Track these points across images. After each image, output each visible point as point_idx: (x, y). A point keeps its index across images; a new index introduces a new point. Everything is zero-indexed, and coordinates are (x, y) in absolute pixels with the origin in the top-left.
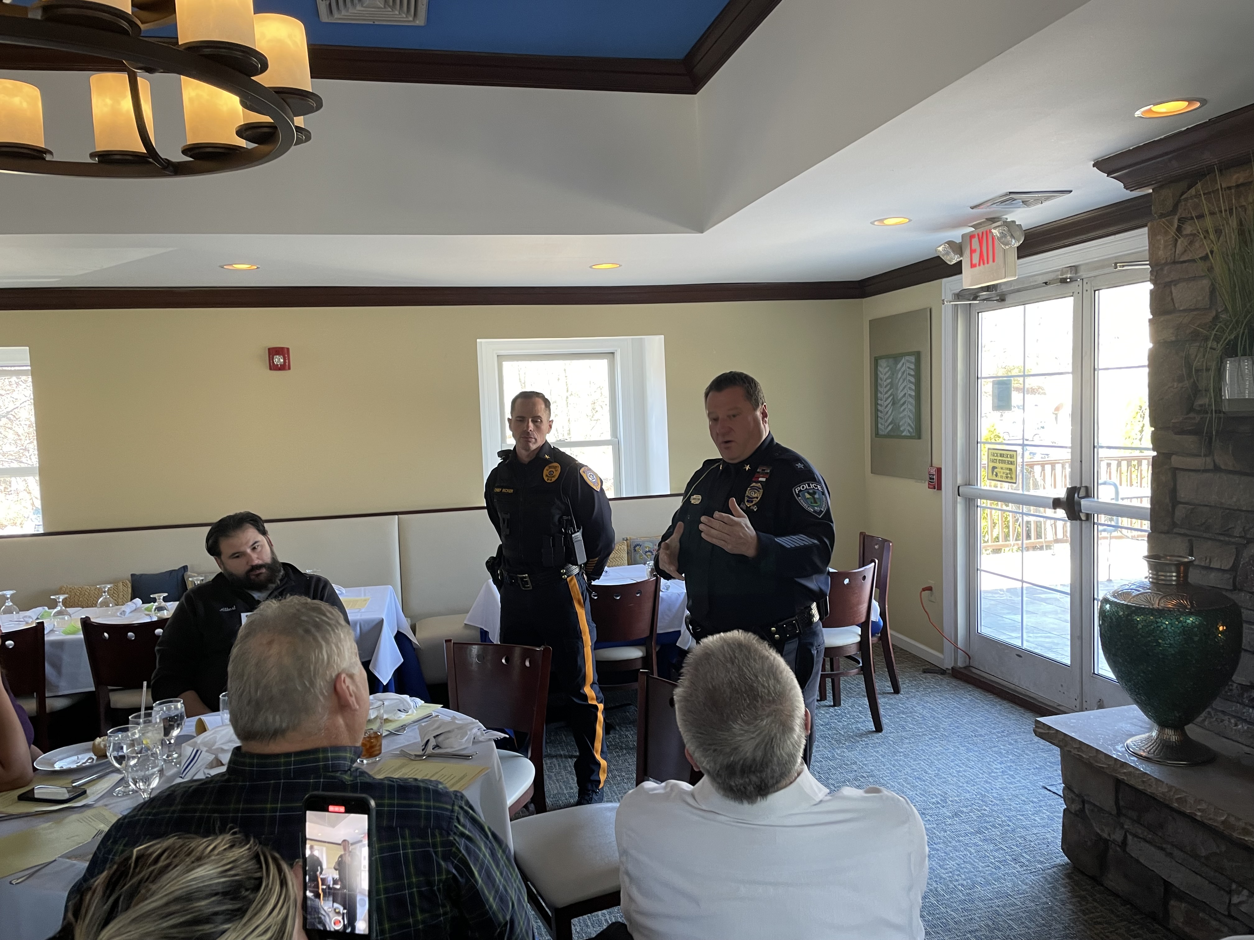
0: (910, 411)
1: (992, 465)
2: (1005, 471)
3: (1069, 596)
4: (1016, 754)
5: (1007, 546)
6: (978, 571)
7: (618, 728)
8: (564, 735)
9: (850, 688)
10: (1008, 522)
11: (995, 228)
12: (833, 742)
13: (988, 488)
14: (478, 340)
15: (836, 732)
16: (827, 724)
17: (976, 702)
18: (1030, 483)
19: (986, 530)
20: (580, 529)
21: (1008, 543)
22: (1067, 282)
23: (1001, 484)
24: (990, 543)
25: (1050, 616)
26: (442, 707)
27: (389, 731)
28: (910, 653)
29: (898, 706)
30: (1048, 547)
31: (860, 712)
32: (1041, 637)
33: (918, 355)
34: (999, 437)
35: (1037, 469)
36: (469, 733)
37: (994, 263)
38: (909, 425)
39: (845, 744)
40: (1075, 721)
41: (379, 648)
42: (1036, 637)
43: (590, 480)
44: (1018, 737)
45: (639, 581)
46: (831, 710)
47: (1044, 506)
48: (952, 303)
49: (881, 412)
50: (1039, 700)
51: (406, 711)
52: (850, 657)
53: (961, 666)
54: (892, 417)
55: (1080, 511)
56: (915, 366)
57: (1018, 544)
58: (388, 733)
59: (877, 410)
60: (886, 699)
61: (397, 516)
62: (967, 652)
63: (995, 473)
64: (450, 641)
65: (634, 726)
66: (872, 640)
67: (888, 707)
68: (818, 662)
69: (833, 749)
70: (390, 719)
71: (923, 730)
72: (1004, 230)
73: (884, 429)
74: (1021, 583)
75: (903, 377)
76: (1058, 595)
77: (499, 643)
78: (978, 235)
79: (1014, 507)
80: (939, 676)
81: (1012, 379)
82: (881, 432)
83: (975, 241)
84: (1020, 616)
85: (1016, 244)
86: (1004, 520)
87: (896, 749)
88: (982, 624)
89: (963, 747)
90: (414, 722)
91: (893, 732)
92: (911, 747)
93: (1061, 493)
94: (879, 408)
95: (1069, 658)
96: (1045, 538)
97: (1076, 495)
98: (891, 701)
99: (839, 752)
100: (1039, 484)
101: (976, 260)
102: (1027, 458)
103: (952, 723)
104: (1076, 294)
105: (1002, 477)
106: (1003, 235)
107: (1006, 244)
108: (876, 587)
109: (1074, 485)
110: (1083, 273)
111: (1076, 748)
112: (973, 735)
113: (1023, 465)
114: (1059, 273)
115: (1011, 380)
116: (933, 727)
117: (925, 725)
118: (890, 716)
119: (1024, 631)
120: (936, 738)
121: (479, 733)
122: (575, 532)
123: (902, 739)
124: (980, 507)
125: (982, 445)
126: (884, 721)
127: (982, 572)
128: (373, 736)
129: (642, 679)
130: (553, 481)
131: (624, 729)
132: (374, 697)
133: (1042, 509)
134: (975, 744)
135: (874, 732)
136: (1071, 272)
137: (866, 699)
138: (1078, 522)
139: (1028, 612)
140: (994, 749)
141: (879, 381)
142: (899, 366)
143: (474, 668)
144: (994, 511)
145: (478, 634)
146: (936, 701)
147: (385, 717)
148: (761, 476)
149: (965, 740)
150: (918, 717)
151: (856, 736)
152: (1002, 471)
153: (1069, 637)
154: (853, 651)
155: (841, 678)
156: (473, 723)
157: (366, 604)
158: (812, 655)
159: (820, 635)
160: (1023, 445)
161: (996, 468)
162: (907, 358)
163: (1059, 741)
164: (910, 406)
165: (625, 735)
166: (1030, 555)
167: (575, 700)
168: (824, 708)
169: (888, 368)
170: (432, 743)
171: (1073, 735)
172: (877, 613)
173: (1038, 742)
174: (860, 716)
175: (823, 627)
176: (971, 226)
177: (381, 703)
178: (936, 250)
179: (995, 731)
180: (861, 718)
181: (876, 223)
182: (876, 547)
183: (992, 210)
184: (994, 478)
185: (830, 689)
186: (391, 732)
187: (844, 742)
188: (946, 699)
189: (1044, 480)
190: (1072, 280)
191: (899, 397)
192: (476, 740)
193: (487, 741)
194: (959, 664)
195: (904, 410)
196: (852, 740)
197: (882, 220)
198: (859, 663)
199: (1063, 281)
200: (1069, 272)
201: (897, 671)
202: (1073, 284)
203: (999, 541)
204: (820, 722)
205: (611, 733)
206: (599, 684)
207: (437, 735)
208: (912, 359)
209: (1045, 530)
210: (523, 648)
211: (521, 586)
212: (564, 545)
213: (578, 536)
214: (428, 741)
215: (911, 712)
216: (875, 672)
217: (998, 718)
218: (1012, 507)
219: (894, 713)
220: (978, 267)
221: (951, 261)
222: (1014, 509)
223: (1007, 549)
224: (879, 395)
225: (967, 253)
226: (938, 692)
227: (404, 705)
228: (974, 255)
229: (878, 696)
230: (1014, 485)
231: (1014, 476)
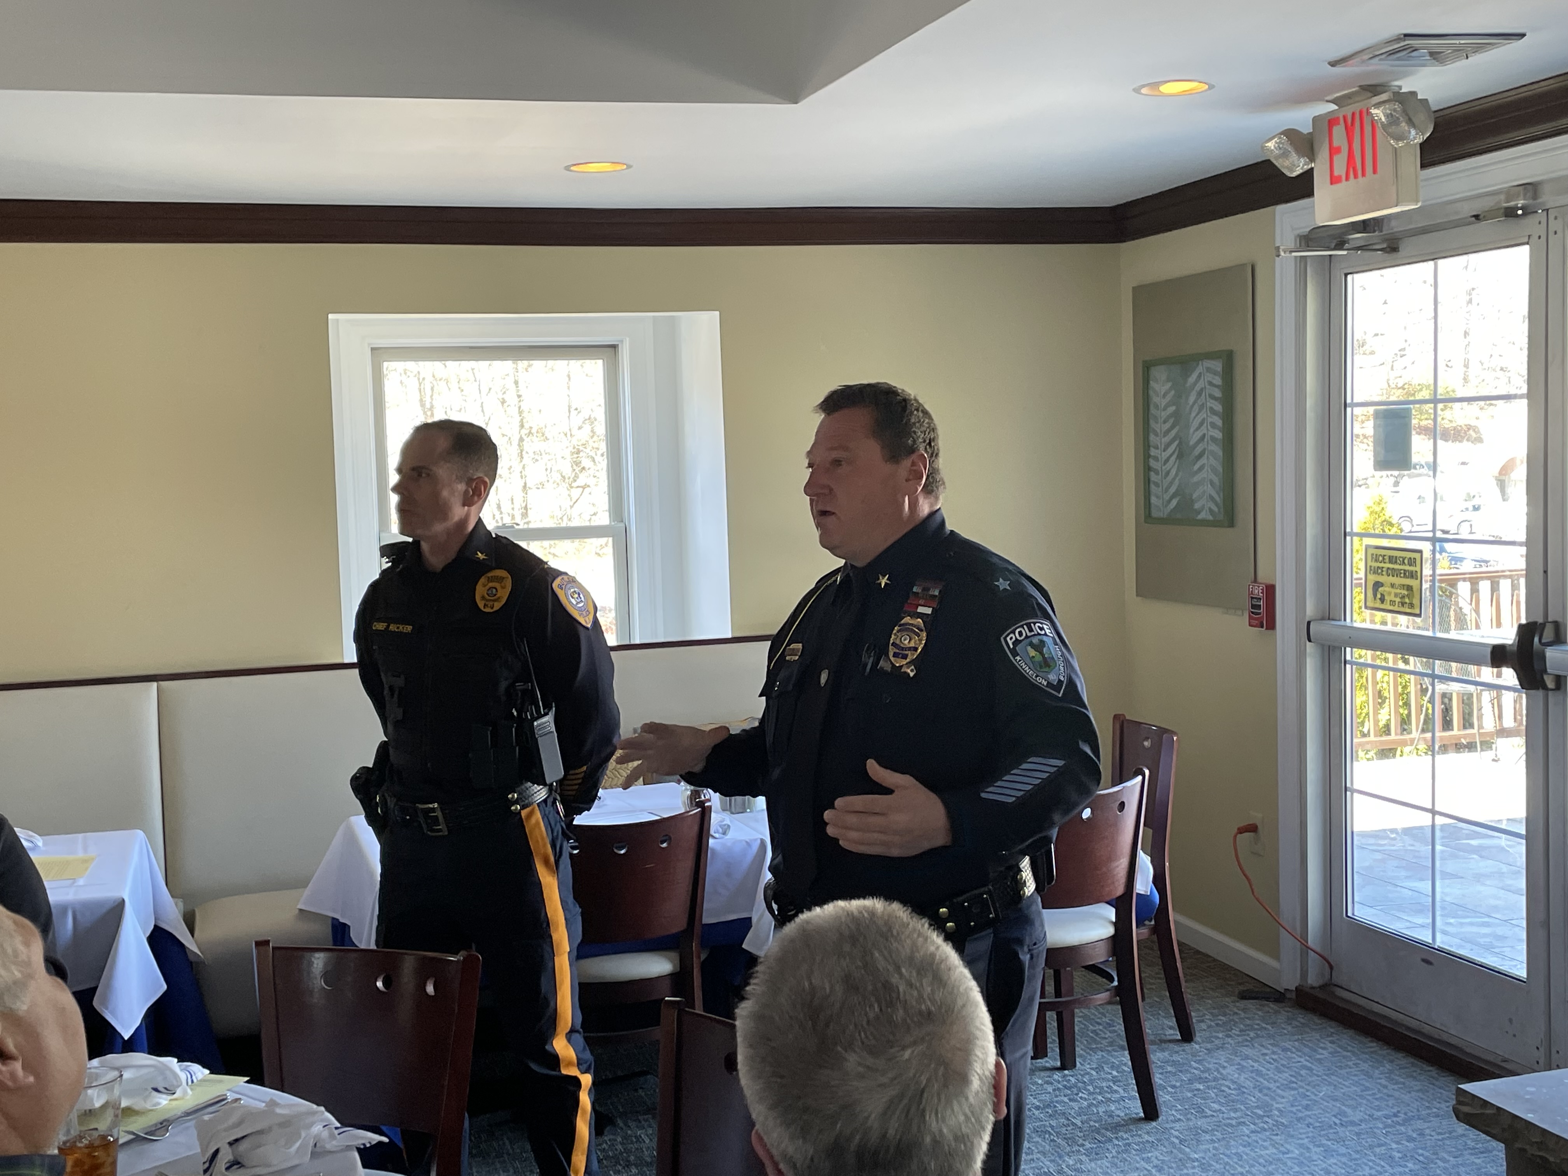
0: (1214, 470)
1: (1373, 578)
2: (1398, 591)
3: (1524, 841)
4: (1421, 1158)
5: (1404, 743)
6: (1348, 793)
7: (620, 1122)
8: (508, 1139)
9: (1094, 1032)
10: (1408, 694)
11: (1377, 105)
12: (1059, 1141)
13: (1367, 625)
14: (331, 316)
15: (1066, 1122)
16: (1049, 1106)
17: (1344, 1057)
18: (1449, 616)
19: (1365, 711)
20: (550, 708)
21: (1407, 737)
22: (1518, 216)
23: (1393, 618)
24: (1372, 738)
25: (1488, 882)
26: (247, 1082)
27: (134, 1134)
28: (1215, 960)
29: (1191, 1066)
30: (1487, 745)
31: (1115, 1080)
32: (1472, 924)
33: (1228, 358)
34: (1391, 524)
35: (1464, 588)
36: (303, 1134)
37: (1376, 176)
38: (1212, 498)
39: (1083, 1145)
40: (1533, 1089)
41: (114, 962)
42: (1462, 924)
43: (572, 604)
44: (1426, 1125)
45: (665, 816)
46: (1055, 1077)
47: (1479, 662)
48: (1294, 254)
49: (1157, 473)
50: (1468, 1050)
51: (170, 1091)
52: (1094, 969)
53: (1316, 984)
54: (1177, 482)
55: (1545, 671)
56: (1223, 379)
57: (1425, 739)
58: (132, 1137)
59: (1148, 469)
60: (1166, 1054)
61: (155, 684)
62: (1325, 955)
63: (1379, 596)
64: (267, 942)
65: (654, 1118)
66: (1137, 934)
67: (1169, 1069)
68: (1032, 977)
69: (1060, 1157)
70: (136, 1108)
71: (1238, 1114)
72: (1395, 110)
73: (1162, 505)
74: (1430, 815)
75: (1200, 402)
76: (1503, 841)
77: (375, 948)
78: (1345, 118)
79: (1419, 665)
80: (1272, 1006)
81: (1412, 406)
82: (1155, 514)
83: (1339, 132)
84: (1430, 882)
85: (1417, 137)
86: (1400, 689)
87: (1184, 1153)
88: (1356, 899)
89: (1319, 1146)
90: (188, 1114)
91: (1179, 1119)
92: (1215, 1148)
93: (1508, 636)
94: (1152, 463)
95: (1525, 965)
96: (1480, 727)
97: (1536, 639)
98: (1176, 1057)
99: (1071, 1162)
100: (1468, 618)
101: (1340, 168)
102: (1444, 567)
103: (1296, 1099)
104: (1535, 238)
105: (1392, 603)
106: (1393, 120)
107: (1398, 138)
108: (1145, 825)
109: (1531, 620)
110: (1548, 198)
111: (1536, 1143)
112: (1338, 1122)
113: (1433, 581)
114: (1502, 197)
115: (1409, 410)
116: (1257, 1107)
117: (1243, 1103)
118: (1173, 1087)
119: (1438, 913)
120: (1265, 1130)
121: (325, 1134)
122: (541, 716)
123: (1197, 1132)
124: (1352, 663)
125: (1356, 539)
126: (1163, 1097)
127: (1355, 795)
128: (97, 1143)
129: (669, 1018)
130: (495, 609)
131: (632, 1124)
132: (100, 1062)
133: (1473, 668)
134: (1341, 1140)
135: (1141, 1119)
136: (1525, 195)
137: (1127, 1053)
138: (1540, 693)
139: (1446, 875)
140: (1377, 1150)
141: (1153, 410)
142: (1192, 379)
143: (317, 999)
144: (1380, 673)
145: (328, 930)
146: (1264, 1054)
147: (124, 1104)
148: (921, 602)
149: (1323, 1133)
150: (1230, 1088)
151: (1107, 1129)
152: (1393, 591)
153: (1524, 924)
154: (1100, 956)
155: (1076, 1011)
156: (314, 1113)
157: (86, 869)
158: (1020, 964)
159: (1037, 924)
160: (1434, 540)
161: (1382, 585)
162: (1208, 363)
163: (1504, 1130)
164: (1213, 461)
165: (636, 1137)
166: (1448, 761)
167: (534, 1066)
168: (1043, 1074)
169: (1170, 384)
170: (226, 1155)
171: (1530, 1117)
172: (1148, 877)
173: (1464, 1135)
174: (1115, 1088)
175: (1043, 908)
176: (1333, 101)
177: (116, 1074)
178: (1263, 147)
179: (1380, 1113)
180: (1116, 1092)
181: (1144, 91)
182: (1147, 744)
183: (1371, 68)
184: (1378, 605)
185: (1053, 1033)
186: (138, 1136)
187: (1081, 1141)
188: (1285, 1050)
189: (1477, 611)
190: (1528, 211)
191: (1191, 443)
192: (318, 1149)
193: (342, 1151)
194: (1310, 982)
195: (1201, 469)
196: (1097, 1136)
197: (1155, 85)
198: (1111, 980)
199: (1510, 213)
200: (1522, 197)
201: (1187, 997)
202: (1531, 220)
203: (1389, 734)
204: (1035, 1101)
205: (606, 1133)
206: (584, 1032)
207: (237, 1140)
208: (1217, 365)
209: (1480, 709)
210: (425, 957)
211: (424, 826)
212: (517, 744)
213: (547, 722)
214: (217, 1152)
215: (1215, 1079)
216: (1143, 999)
217: (1385, 1087)
218: (1415, 663)
219: (1182, 1080)
220: (1344, 183)
221: (1292, 171)
222: (1420, 668)
223: (1407, 749)
224: (1152, 437)
225: (1323, 155)
226: (1270, 1036)
227: (165, 1078)
228: (1336, 158)
229: (1149, 1047)
230: (1418, 620)
231: (1416, 601)
